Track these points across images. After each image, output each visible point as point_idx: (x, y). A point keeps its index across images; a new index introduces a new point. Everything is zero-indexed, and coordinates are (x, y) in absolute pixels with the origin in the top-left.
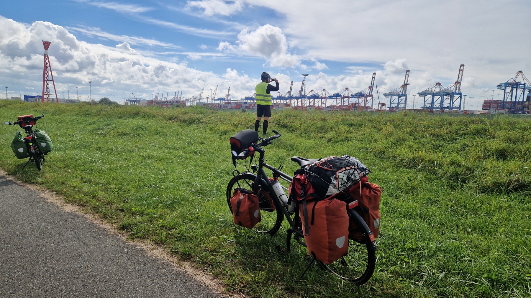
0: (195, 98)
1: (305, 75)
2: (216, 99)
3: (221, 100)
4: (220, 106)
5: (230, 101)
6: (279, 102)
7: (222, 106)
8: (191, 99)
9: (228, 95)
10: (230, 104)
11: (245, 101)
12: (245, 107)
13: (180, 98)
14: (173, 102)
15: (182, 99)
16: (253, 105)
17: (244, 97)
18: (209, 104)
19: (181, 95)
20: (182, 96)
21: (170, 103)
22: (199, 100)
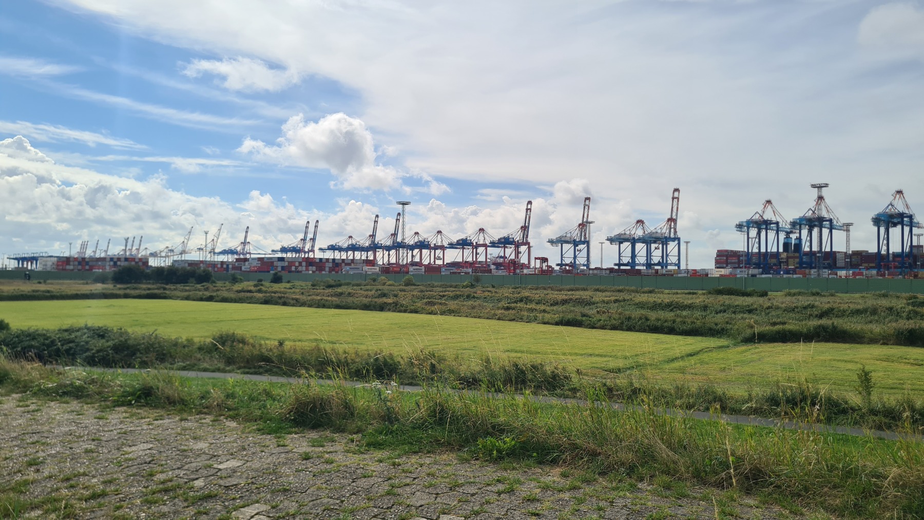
0: (172, 251)
1: (404, 204)
2: (217, 250)
3: (230, 253)
4: (225, 266)
5: (248, 256)
6: (351, 257)
7: (230, 266)
8: (161, 252)
9: (244, 243)
10: (247, 263)
11: (280, 255)
12: (279, 269)
13: (138, 250)
14: (119, 259)
15: (142, 254)
16: (297, 264)
17: (278, 248)
18: (202, 262)
19: (140, 245)
20: (142, 248)
21: (112, 263)
22: (181, 254)
